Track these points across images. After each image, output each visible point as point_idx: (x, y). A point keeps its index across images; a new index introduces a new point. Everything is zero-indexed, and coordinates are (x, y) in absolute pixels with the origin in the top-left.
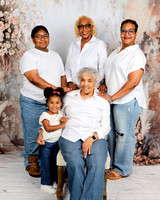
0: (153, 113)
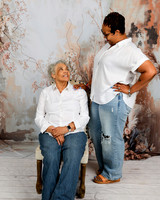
0: (140, 107)
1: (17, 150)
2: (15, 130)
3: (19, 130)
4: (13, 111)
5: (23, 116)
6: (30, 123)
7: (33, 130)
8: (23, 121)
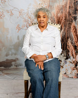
1: (6, 74)
2: (5, 60)
3: (7, 60)
4: (3, 46)
5: (10, 49)
6: (15, 54)
7: (17, 59)
8: (10, 53)
